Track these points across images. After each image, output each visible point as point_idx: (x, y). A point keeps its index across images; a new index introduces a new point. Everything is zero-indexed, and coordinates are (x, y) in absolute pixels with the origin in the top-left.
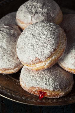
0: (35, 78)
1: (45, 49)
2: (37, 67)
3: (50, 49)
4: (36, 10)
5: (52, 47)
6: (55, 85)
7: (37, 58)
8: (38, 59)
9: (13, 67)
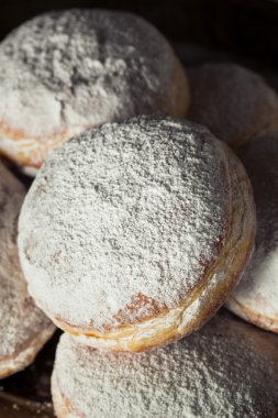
0: (139, 387)
1: (177, 250)
2: (145, 336)
3: (197, 246)
4: (75, 69)
5: (205, 235)
6: (236, 409)
7: (142, 298)
8: (146, 302)
9: (12, 350)
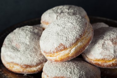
0: (59, 68)
1: (71, 34)
2: (62, 55)
3: (76, 34)
4: (62, 11)
6: (80, 74)
7: (61, 44)
8: (62, 45)
9: (35, 64)
